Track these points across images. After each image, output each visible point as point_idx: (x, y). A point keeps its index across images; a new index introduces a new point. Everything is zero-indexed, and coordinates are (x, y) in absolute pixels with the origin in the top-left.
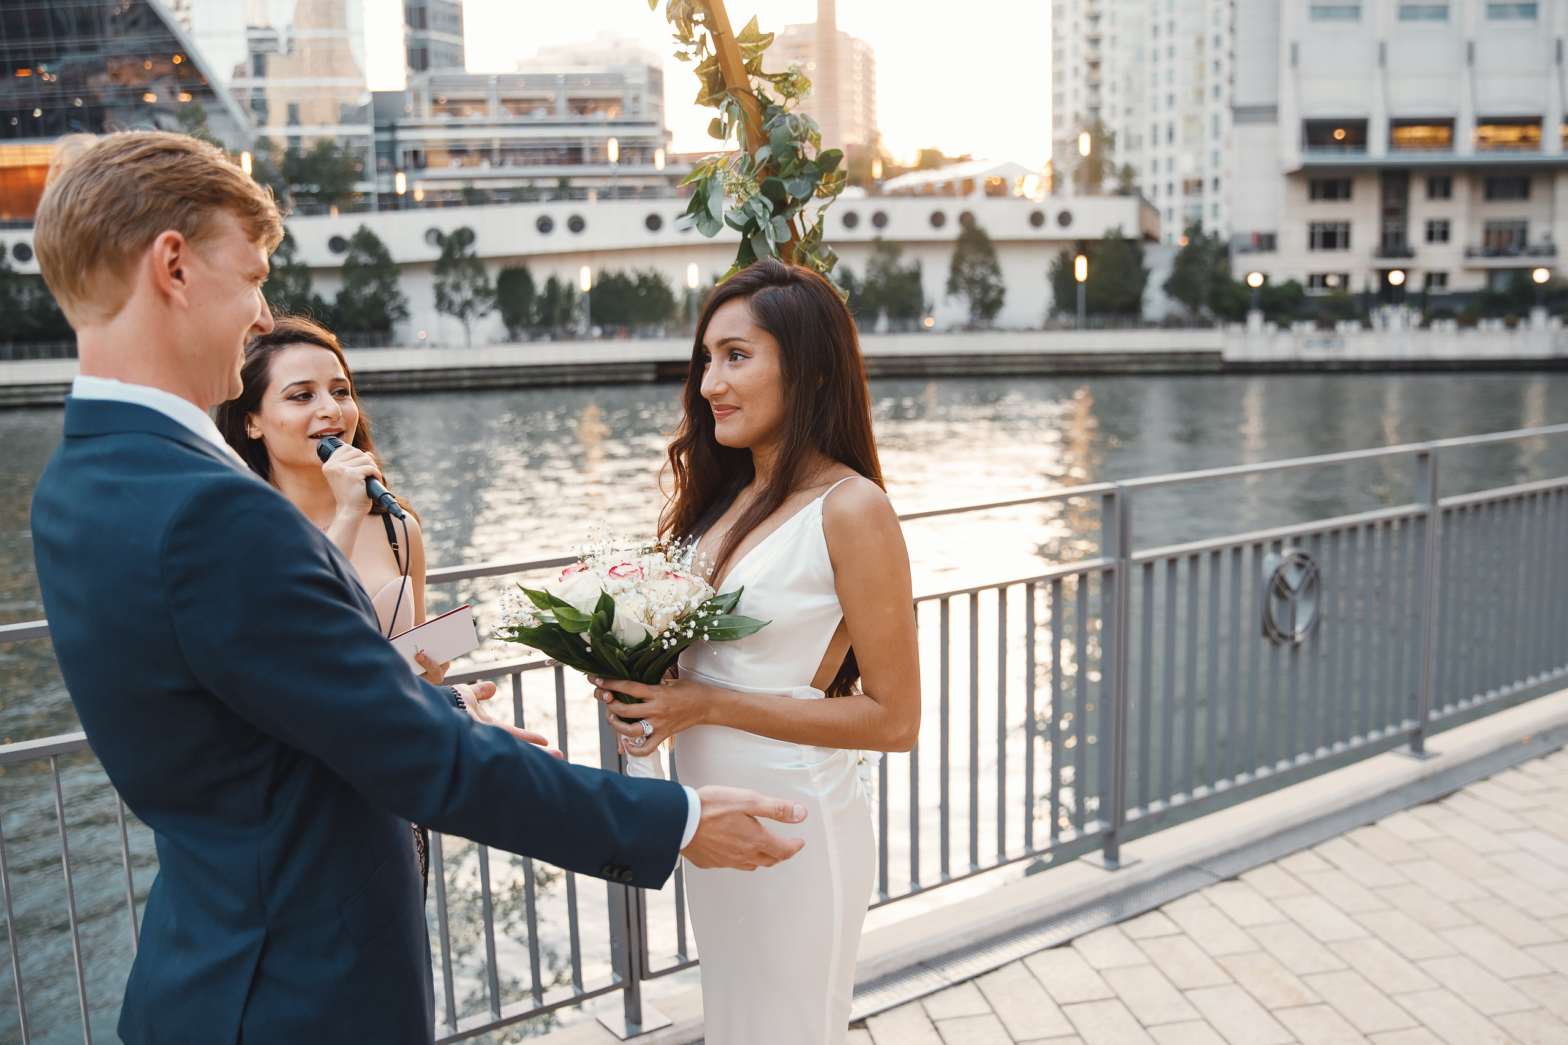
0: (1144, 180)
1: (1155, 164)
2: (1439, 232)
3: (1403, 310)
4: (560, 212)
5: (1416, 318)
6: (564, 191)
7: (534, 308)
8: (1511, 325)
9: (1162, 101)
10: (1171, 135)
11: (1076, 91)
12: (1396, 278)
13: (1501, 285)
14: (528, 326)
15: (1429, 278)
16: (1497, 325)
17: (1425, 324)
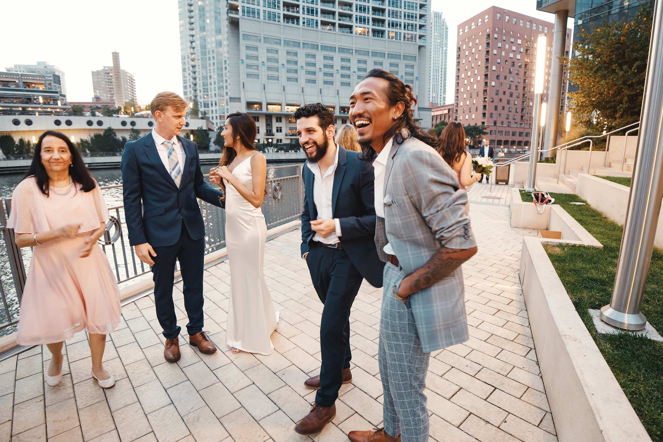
0: (210, 115)
1: (212, 111)
2: (279, 130)
3: (272, 148)
4: (23, 118)
5: (276, 150)
6: (24, 112)
7: (15, 149)
8: (296, 151)
9: (213, 95)
10: (216, 104)
11: (190, 91)
12: (270, 140)
13: (293, 143)
14: (13, 154)
15: (278, 140)
16: (293, 151)
17: (277, 152)
